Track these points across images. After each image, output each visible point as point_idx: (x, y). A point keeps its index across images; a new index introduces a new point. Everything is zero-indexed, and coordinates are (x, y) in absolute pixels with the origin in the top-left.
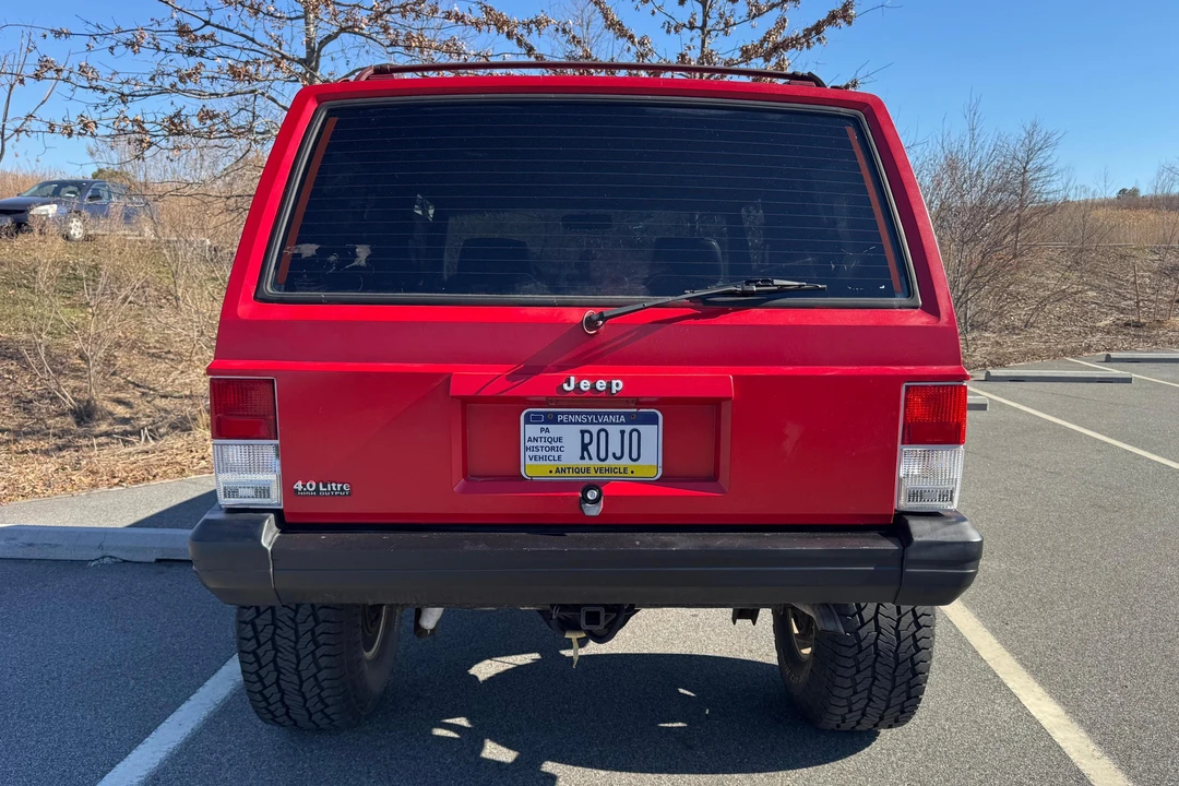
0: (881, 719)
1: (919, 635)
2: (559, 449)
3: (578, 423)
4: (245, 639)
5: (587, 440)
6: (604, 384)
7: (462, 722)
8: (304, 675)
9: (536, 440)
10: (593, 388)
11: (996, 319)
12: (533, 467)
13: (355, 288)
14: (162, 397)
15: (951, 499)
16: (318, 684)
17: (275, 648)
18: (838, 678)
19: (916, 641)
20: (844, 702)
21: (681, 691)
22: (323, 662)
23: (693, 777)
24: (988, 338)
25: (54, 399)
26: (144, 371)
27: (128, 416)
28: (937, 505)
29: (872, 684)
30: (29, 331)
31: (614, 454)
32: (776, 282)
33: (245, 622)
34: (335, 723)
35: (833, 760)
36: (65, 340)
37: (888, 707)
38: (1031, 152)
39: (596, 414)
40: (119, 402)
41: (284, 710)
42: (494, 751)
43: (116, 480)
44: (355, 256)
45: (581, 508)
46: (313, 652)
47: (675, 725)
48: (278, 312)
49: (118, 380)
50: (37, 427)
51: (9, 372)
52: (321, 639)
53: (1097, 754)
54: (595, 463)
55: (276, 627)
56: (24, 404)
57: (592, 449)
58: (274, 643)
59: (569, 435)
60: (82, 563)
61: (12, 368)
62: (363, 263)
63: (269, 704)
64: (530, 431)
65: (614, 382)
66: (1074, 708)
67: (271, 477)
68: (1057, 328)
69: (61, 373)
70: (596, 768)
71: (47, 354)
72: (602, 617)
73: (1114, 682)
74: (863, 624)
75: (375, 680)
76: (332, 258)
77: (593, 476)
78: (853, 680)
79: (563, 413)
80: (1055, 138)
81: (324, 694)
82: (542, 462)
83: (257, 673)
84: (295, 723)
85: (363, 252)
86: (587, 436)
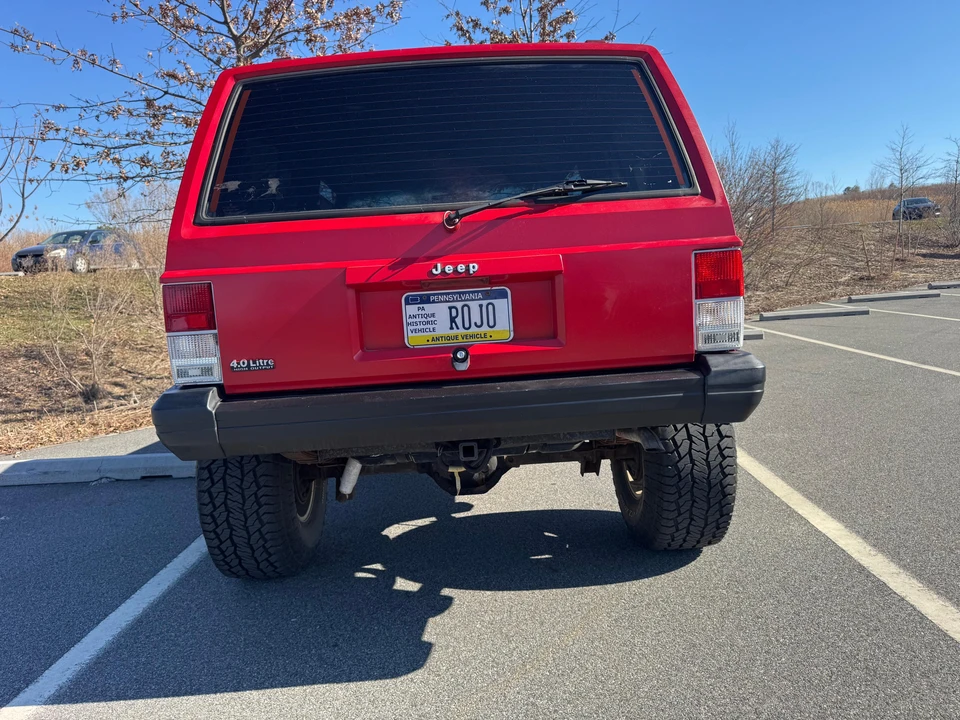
0: (702, 535)
1: (724, 464)
2: (433, 322)
3: (447, 301)
4: (204, 504)
5: (454, 314)
6: (464, 267)
7: (378, 567)
8: (252, 530)
9: (415, 317)
10: (455, 271)
11: (764, 281)
12: (414, 338)
13: (270, 210)
14: (148, 379)
15: (738, 339)
16: (262, 537)
17: (228, 510)
18: (666, 504)
19: (722, 468)
20: (671, 523)
21: (546, 534)
22: (265, 518)
23: (559, 591)
24: (759, 296)
25: (68, 385)
26: (134, 361)
27: (123, 394)
28: (728, 345)
29: (692, 505)
30: (48, 338)
31: (476, 324)
32: (589, 182)
33: (203, 491)
34: (278, 570)
35: (668, 572)
36: (75, 343)
37: (706, 525)
38: (777, 160)
39: (459, 293)
40: (116, 384)
41: (237, 560)
42: (402, 584)
43: (112, 429)
44: (268, 187)
45: (453, 366)
46: (257, 511)
47: (543, 557)
48: (212, 232)
49: (114, 369)
50: (55, 407)
51: (33, 368)
52: (263, 500)
53: (873, 553)
54: (462, 331)
55: (227, 493)
56: (45, 391)
57: (459, 320)
58: (226, 506)
59: (440, 311)
60: (86, 484)
61: (36, 365)
62: (274, 192)
63: (226, 557)
64: (410, 310)
65: (471, 265)
66: (852, 525)
67: (214, 361)
68: (810, 285)
69: (72, 367)
70: (483, 590)
71: (61, 354)
72: (476, 451)
73: (880, 504)
74: (681, 458)
75: (309, 538)
76: (251, 190)
77: (461, 341)
78: (677, 504)
79: (434, 295)
80: (793, 149)
81: (268, 545)
82: (420, 334)
83: (214, 531)
84: (247, 574)
85: (274, 184)
86: (454, 311)
